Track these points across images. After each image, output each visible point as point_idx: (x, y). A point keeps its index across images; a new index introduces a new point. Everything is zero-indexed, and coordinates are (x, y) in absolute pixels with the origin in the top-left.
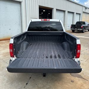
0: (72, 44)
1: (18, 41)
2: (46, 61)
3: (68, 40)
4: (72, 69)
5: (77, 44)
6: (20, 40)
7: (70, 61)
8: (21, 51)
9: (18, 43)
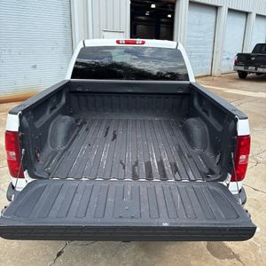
0: (219, 128)
1: (36, 119)
2: (131, 194)
3: (204, 113)
4: (224, 229)
5: (239, 134)
6: (44, 112)
7: (213, 193)
8: (49, 149)
9: (38, 125)
